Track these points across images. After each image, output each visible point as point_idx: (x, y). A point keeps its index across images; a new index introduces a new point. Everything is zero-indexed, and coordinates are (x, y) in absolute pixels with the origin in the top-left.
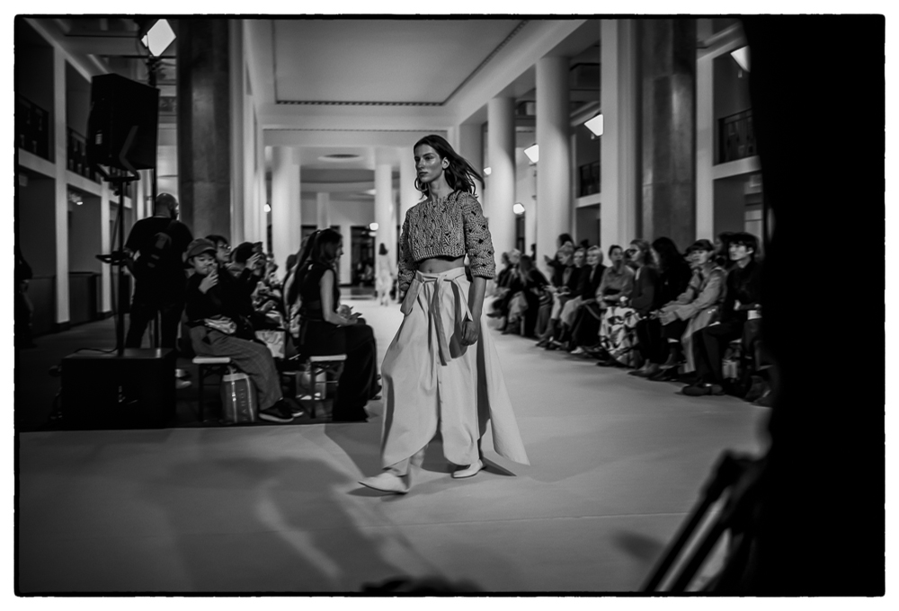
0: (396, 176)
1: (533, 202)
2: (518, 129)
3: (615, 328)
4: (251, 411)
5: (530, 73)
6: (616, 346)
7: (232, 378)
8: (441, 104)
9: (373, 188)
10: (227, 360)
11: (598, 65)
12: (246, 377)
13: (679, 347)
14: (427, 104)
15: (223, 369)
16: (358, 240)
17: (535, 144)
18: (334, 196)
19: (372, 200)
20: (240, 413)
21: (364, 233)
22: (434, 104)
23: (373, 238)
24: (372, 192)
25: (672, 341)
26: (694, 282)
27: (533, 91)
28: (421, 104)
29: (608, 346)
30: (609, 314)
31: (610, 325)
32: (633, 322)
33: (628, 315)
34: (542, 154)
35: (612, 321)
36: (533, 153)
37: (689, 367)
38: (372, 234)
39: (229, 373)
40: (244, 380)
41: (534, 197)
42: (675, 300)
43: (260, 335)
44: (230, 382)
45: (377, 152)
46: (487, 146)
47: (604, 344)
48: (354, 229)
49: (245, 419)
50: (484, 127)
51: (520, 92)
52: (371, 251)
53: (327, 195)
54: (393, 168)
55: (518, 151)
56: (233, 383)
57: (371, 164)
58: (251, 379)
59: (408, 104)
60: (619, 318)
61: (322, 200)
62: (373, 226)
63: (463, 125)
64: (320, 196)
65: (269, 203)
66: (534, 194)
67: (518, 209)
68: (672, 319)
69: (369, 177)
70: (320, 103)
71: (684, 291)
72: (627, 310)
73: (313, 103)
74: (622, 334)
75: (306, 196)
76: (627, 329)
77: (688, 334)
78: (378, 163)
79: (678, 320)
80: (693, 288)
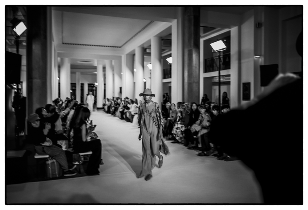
0: (104, 68)
1: (150, 79)
2: (145, 56)
3: (178, 131)
4: (57, 173)
5: (149, 41)
6: (178, 137)
7: (49, 162)
8: (120, 47)
9: (96, 71)
10: (47, 156)
11: (171, 40)
12: (54, 161)
13: (197, 139)
14: (115, 47)
15: (46, 159)
16: (90, 88)
17: (151, 64)
18: (82, 73)
19: (96, 75)
20: (53, 175)
21: (92, 86)
22: (118, 47)
23: (96, 87)
24: (96, 73)
25: (195, 137)
26: (200, 118)
27: (150, 46)
28: (113, 47)
29: (176, 136)
30: (176, 126)
31: (176, 130)
32: (183, 129)
33: (182, 127)
34: (153, 67)
35: (177, 128)
36: (150, 66)
37: (200, 146)
38: (95, 86)
39: (48, 161)
40: (54, 162)
41: (151, 78)
42: (195, 123)
43: (59, 142)
44: (48, 164)
45: (98, 61)
46: (135, 61)
47: (175, 136)
48: (89, 84)
49: (55, 176)
50: (134, 55)
51: (145, 46)
52: (95, 91)
53: (80, 73)
54: (103, 66)
55: (145, 63)
56: (50, 164)
57: (96, 64)
58: (57, 161)
59: (109, 46)
60: (179, 128)
61: (78, 74)
62: (95, 84)
63: (127, 55)
64: (77, 73)
65: (59, 77)
66: (150, 77)
67: (145, 81)
68: (194, 131)
69: (95, 68)
70: (78, 44)
71: (197, 120)
72: (181, 125)
73: (76, 44)
74: (180, 133)
75: (72, 73)
76: (181, 131)
77: (199, 135)
78: (98, 64)
79: (196, 131)
80: (200, 120)
